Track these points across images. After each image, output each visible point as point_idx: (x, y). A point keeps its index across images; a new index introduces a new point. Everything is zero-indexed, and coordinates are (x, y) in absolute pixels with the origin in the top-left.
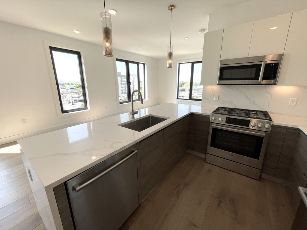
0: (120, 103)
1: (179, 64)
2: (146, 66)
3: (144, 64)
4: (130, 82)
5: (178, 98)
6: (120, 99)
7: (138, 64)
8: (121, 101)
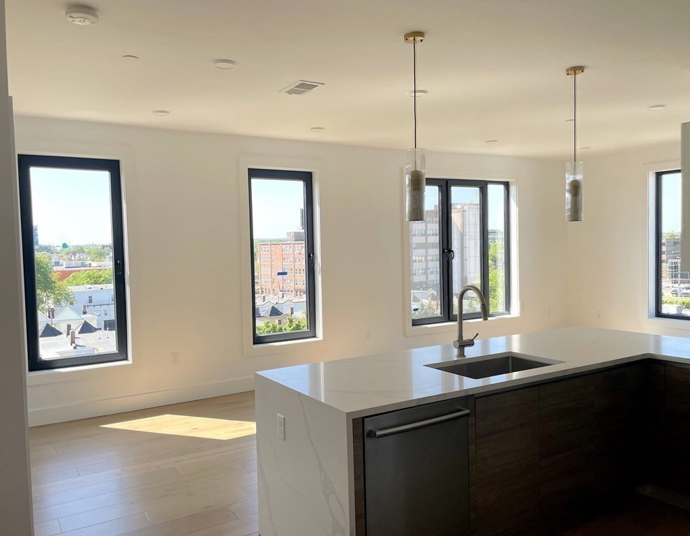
0: (415, 323)
1: (659, 175)
2: (513, 190)
3: (507, 185)
4: (450, 251)
5: (659, 314)
6: (416, 310)
7: (483, 186)
8: (417, 315)
